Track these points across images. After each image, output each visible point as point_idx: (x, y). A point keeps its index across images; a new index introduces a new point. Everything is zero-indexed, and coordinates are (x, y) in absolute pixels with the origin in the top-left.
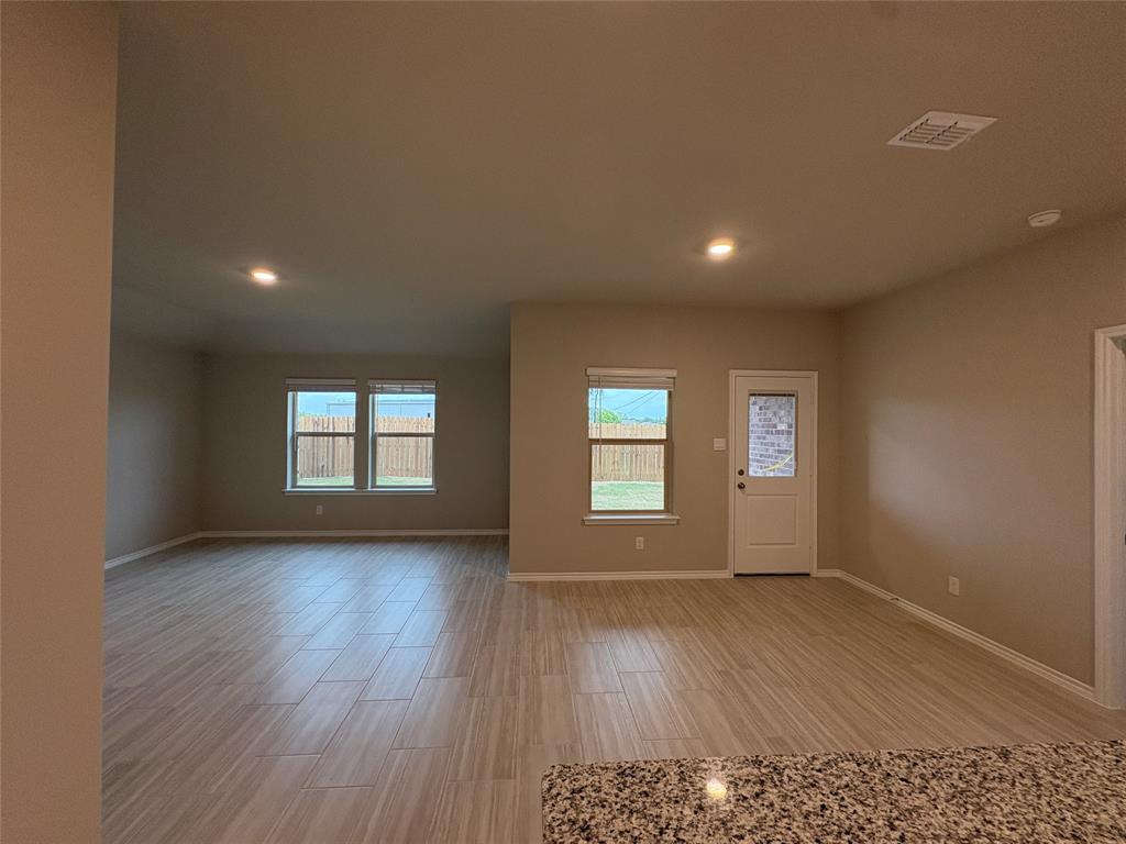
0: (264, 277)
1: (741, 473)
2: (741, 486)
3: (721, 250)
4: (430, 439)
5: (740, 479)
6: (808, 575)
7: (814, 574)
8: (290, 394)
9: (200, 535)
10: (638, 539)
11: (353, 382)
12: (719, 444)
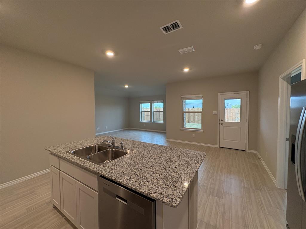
0: (126, 86)
1: (222, 120)
2: (222, 124)
3: (186, 70)
4: (163, 112)
5: (221, 122)
6: (245, 151)
7: (247, 150)
8: (140, 104)
9: (129, 128)
10: (193, 135)
11: (149, 101)
12: (215, 113)
